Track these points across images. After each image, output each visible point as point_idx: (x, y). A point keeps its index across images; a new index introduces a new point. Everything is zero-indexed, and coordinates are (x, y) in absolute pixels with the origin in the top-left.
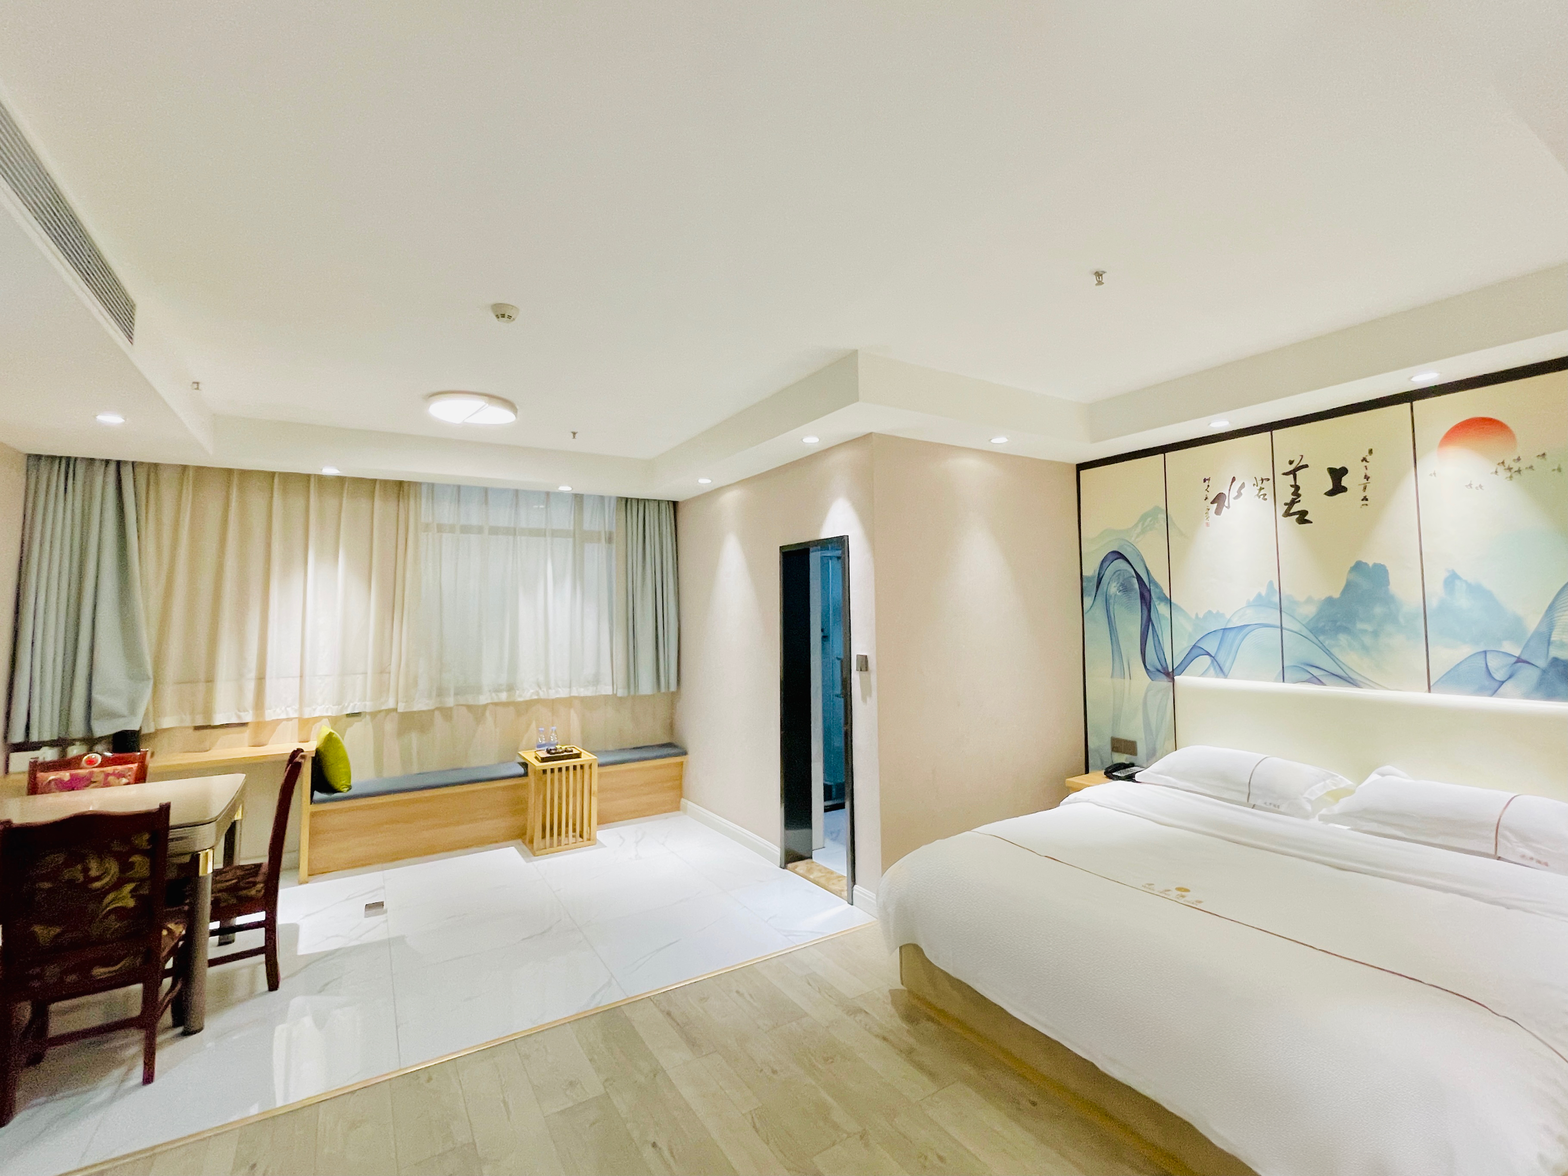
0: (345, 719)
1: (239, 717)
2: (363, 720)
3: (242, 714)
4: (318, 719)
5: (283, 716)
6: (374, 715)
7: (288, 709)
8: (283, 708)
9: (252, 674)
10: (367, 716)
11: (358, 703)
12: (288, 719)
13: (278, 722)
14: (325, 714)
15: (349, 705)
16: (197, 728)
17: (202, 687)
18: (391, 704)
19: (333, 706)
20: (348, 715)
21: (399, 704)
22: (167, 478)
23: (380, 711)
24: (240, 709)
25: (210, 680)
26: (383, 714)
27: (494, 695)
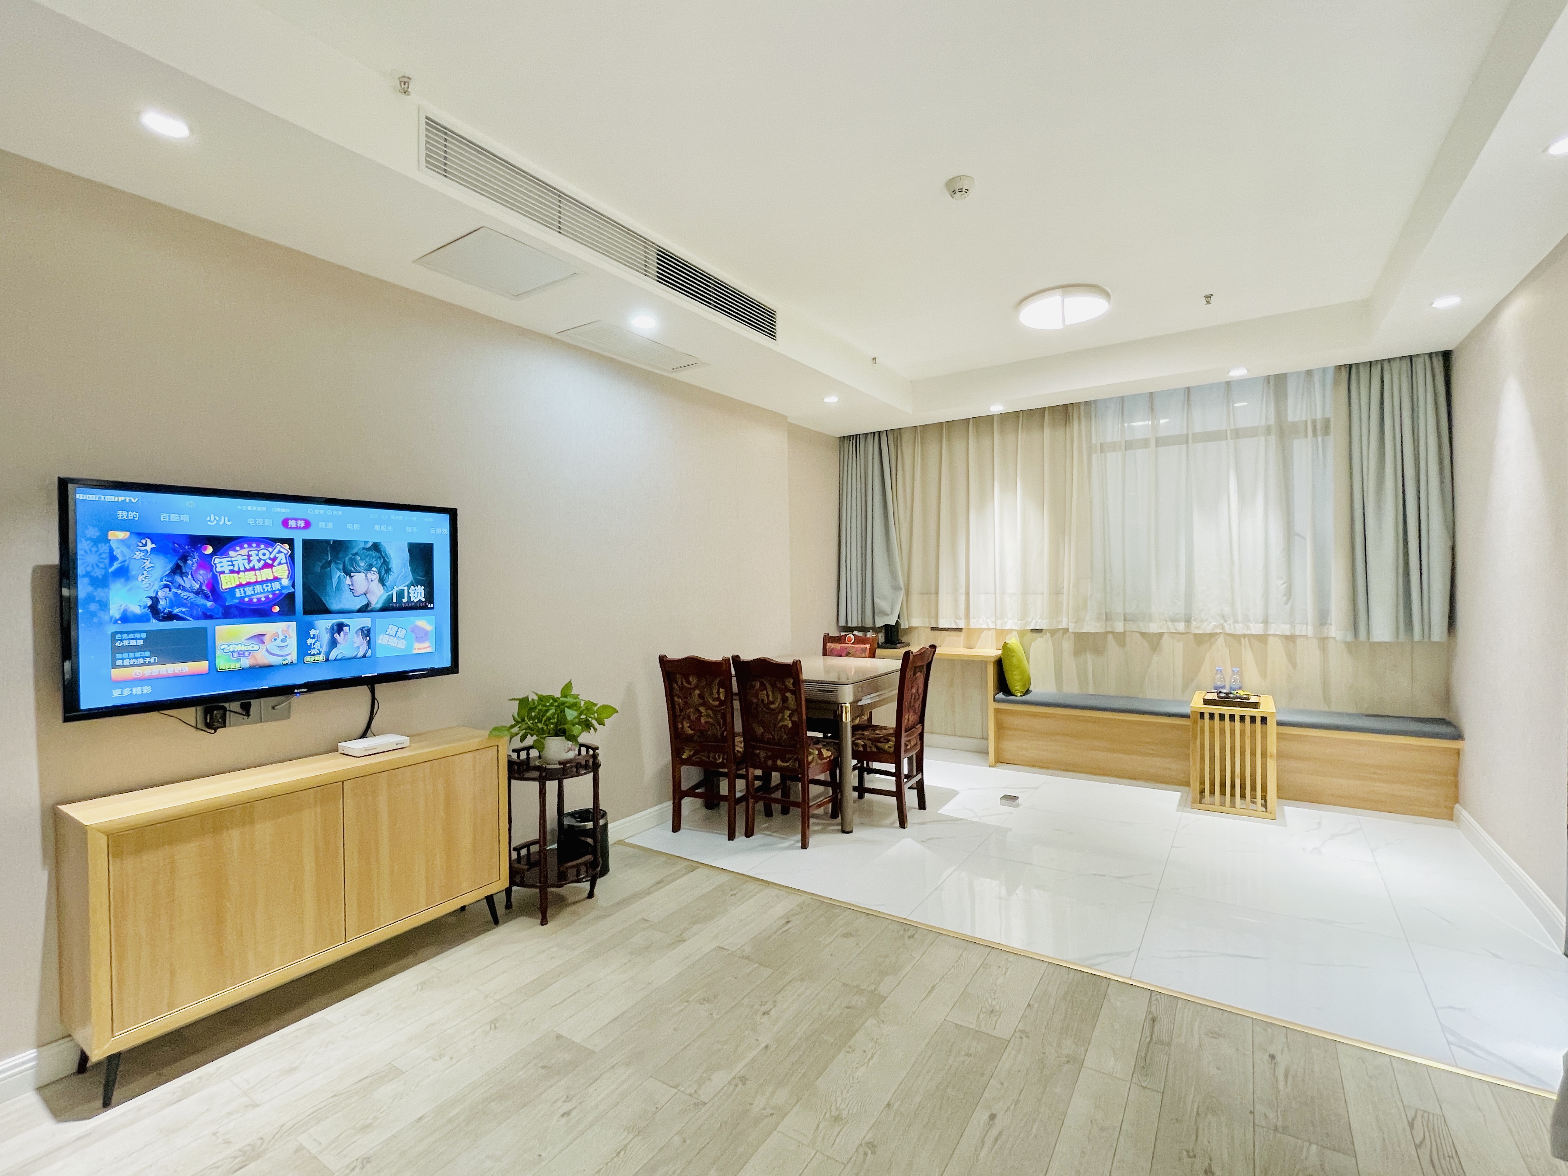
0: (1030, 634)
1: (956, 623)
2: (1045, 636)
3: (958, 621)
4: (1010, 631)
5: (984, 626)
6: (1053, 632)
7: (988, 620)
8: (984, 619)
9: (963, 590)
10: (1047, 633)
11: (1040, 621)
12: (989, 629)
13: (982, 630)
14: (1015, 628)
15: (1031, 621)
16: (932, 629)
17: (933, 597)
18: (1064, 625)
19: (1018, 620)
20: (1032, 630)
21: (1070, 624)
22: (906, 438)
23: (1059, 630)
24: (957, 617)
25: (937, 593)
26: (1061, 632)
27: (1169, 623)
